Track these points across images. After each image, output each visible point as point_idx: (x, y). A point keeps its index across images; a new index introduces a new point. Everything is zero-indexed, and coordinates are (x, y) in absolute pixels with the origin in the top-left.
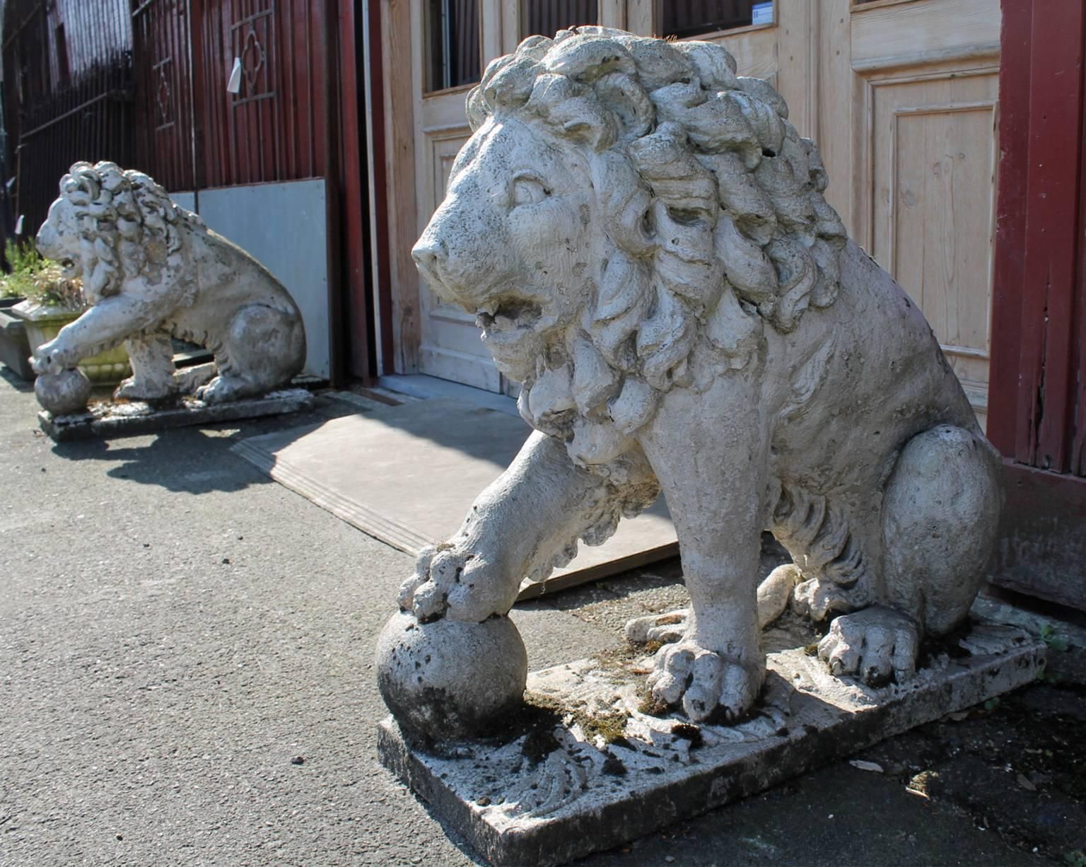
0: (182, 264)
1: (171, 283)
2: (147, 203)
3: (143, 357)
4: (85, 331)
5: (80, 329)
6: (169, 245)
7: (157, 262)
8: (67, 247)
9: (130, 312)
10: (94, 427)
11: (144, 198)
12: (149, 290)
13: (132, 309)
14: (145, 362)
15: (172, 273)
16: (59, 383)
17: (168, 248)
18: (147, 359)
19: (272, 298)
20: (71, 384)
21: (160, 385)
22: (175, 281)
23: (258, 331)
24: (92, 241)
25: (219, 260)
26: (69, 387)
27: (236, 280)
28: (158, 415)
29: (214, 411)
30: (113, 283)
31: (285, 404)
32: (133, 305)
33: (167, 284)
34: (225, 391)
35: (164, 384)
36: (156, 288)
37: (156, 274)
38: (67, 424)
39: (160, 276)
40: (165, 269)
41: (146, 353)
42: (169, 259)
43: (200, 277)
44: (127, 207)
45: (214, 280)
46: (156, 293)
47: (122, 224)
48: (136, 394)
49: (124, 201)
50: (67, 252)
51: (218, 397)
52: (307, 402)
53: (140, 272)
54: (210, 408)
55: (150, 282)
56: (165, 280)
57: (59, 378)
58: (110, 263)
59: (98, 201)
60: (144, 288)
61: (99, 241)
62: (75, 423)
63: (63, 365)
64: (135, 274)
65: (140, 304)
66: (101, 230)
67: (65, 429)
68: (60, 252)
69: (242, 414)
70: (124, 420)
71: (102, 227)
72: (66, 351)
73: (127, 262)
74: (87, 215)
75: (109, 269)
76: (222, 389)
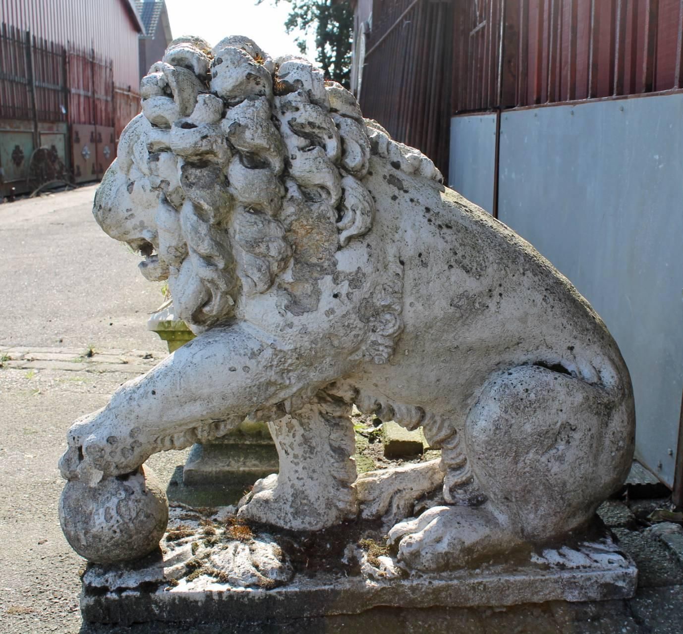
0: (368, 269)
1: (339, 312)
2: (302, 125)
3: (291, 446)
4: (152, 402)
5: (144, 396)
6: (340, 225)
7: (314, 260)
8: (141, 215)
9: (246, 369)
10: (156, 603)
11: (297, 115)
12: (291, 326)
13: (252, 364)
14: (296, 456)
15: (344, 288)
16: (92, 506)
17: (339, 231)
18: (299, 451)
19: (571, 348)
20: (113, 513)
21: (321, 507)
22: (349, 306)
23: (528, 428)
24: (177, 209)
25: (456, 261)
26: (108, 518)
27: (493, 307)
28: (292, 589)
29: (413, 589)
30: (216, 302)
31: (571, 584)
32: (253, 355)
33: (331, 311)
34: (443, 547)
35: (329, 504)
36: (305, 318)
37: (308, 287)
38: (104, 590)
39: (317, 293)
40: (329, 278)
41: (299, 439)
42: (339, 256)
43: (408, 300)
44: (248, 134)
45: (441, 307)
46: (304, 331)
47: (238, 173)
48: (272, 519)
49: (242, 122)
50: (142, 226)
51: (426, 559)
52: (620, 584)
53: (272, 281)
54: (406, 583)
55: (295, 305)
56: (326, 302)
57: (94, 494)
58: (208, 260)
59: (189, 120)
60: (278, 319)
61: (187, 209)
62: (120, 590)
63: (105, 468)
64: (261, 286)
65: (268, 353)
66: (190, 185)
67: (98, 602)
68: (129, 224)
69: (475, 600)
70: (220, 593)
71: (192, 179)
72: (111, 440)
73: (244, 258)
74: (167, 149)
75: (207, 273)
76: (439, 540)
